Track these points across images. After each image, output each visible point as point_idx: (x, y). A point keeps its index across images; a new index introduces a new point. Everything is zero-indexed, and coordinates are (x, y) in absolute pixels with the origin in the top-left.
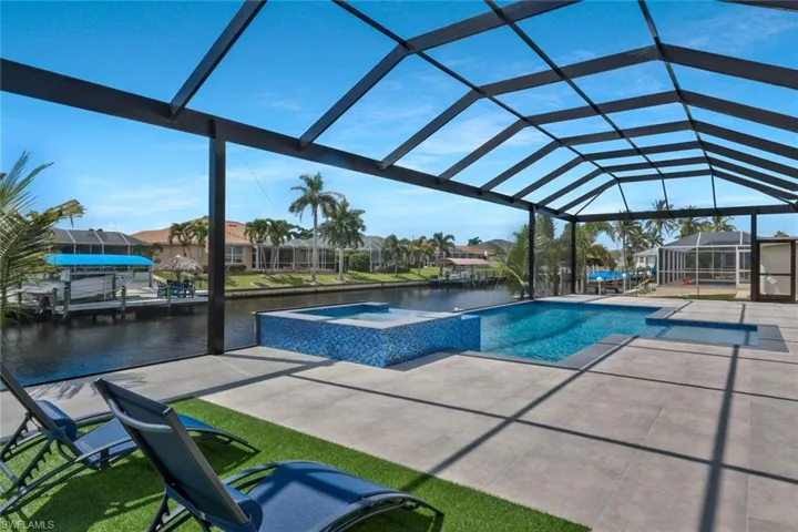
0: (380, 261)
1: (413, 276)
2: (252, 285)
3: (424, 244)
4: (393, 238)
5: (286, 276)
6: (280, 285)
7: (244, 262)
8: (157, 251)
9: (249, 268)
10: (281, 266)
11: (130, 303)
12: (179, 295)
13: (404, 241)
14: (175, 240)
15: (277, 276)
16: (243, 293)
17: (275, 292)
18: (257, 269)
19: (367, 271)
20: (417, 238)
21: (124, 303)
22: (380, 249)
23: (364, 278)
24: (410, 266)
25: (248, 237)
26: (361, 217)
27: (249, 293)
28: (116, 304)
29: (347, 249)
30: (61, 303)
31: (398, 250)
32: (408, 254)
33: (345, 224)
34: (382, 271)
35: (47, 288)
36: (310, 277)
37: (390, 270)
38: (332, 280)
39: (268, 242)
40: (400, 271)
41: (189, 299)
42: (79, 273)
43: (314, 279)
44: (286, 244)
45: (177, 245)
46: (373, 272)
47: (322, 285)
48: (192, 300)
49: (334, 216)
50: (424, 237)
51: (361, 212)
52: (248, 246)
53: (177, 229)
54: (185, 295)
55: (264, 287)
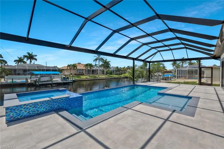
0: (115, 72)
1: (122, 76)
2: (85, 78)
3: (125, 68)
4: (118, 67)
5: (93, 76)
6: (91, 78)
7: (84, 73)
8: (63, 71)
9: (85, 74)
10: (92, 74)
11: (53, 82)
12: (65, 80)
13: (120, 68)
14: (69, 68)
15: (91, 76)
16: (82, 80)
17: (89, 79)
18: (86, 74)
19: (112, 74)
20: (123, 67)
21: (52, 82)
22: (115, 69)
23: (111, 76)
24: (122, 73)
25: (84, 67)
26: (110, 63)
27: (84, 80)
28: (50, 82)
29: (107, 70)
30: (38, 82)
31: (119, 70)
32: (121, 71)
33: (106, 64)
34: (115, 75)
35: (35, 79)
36: (98, 76)
37: (117, 74)
38: (103, 77)
39: (89, 68)
40: (119, 74)
41: (67, 81)
42: (42, 76)
43: (99, 77)
44: (93, 69)
45: (69, 69)
46: (113, 75)
47: (101, 78)
48: (68, 81)
49: (104, 62)
50: (125, 67)
51: (110, 61)
52: (84, 69)
53: (69, 66)
54: (67, 80)
55: (87, 78)
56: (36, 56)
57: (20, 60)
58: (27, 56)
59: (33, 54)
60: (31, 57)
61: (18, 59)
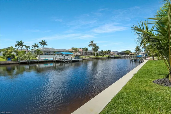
1: (105, 56)
5: (88, 56)
6: (87, 58)
13: (104, 51)
14: (73, 51)
18: (83, 55)
21: (69, 60)
25: (82, 50)
30: (64, 60)
35: (62, 57)
38: (94, 57)
39: (85, 51)
40: (103, 56)
42: (66, 55)
43: (92, 57)
46: (99, 56)
49: (95, 47)
50: (106, 50)
52: (82, 52)
53: (73, 49)
55: (85, 58)
56: (47, 42)
57: (36, 46)
58: (41, 43)
59: (45, 41)
60: (43, 43)
61: (34, 45)
